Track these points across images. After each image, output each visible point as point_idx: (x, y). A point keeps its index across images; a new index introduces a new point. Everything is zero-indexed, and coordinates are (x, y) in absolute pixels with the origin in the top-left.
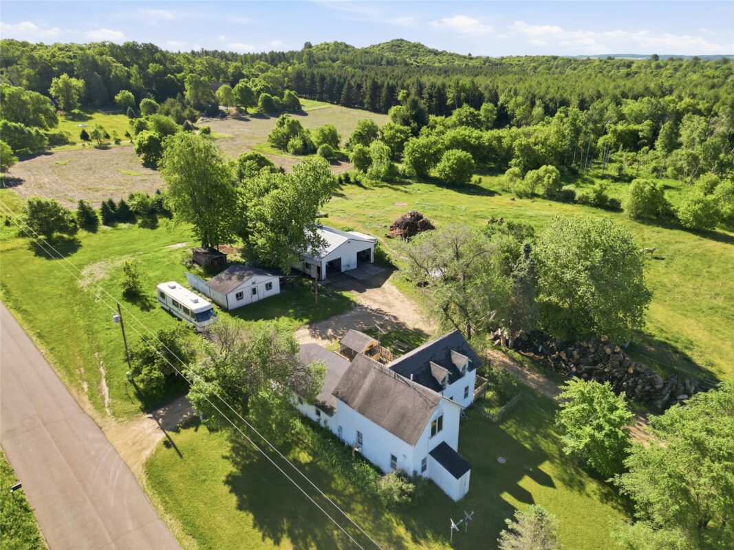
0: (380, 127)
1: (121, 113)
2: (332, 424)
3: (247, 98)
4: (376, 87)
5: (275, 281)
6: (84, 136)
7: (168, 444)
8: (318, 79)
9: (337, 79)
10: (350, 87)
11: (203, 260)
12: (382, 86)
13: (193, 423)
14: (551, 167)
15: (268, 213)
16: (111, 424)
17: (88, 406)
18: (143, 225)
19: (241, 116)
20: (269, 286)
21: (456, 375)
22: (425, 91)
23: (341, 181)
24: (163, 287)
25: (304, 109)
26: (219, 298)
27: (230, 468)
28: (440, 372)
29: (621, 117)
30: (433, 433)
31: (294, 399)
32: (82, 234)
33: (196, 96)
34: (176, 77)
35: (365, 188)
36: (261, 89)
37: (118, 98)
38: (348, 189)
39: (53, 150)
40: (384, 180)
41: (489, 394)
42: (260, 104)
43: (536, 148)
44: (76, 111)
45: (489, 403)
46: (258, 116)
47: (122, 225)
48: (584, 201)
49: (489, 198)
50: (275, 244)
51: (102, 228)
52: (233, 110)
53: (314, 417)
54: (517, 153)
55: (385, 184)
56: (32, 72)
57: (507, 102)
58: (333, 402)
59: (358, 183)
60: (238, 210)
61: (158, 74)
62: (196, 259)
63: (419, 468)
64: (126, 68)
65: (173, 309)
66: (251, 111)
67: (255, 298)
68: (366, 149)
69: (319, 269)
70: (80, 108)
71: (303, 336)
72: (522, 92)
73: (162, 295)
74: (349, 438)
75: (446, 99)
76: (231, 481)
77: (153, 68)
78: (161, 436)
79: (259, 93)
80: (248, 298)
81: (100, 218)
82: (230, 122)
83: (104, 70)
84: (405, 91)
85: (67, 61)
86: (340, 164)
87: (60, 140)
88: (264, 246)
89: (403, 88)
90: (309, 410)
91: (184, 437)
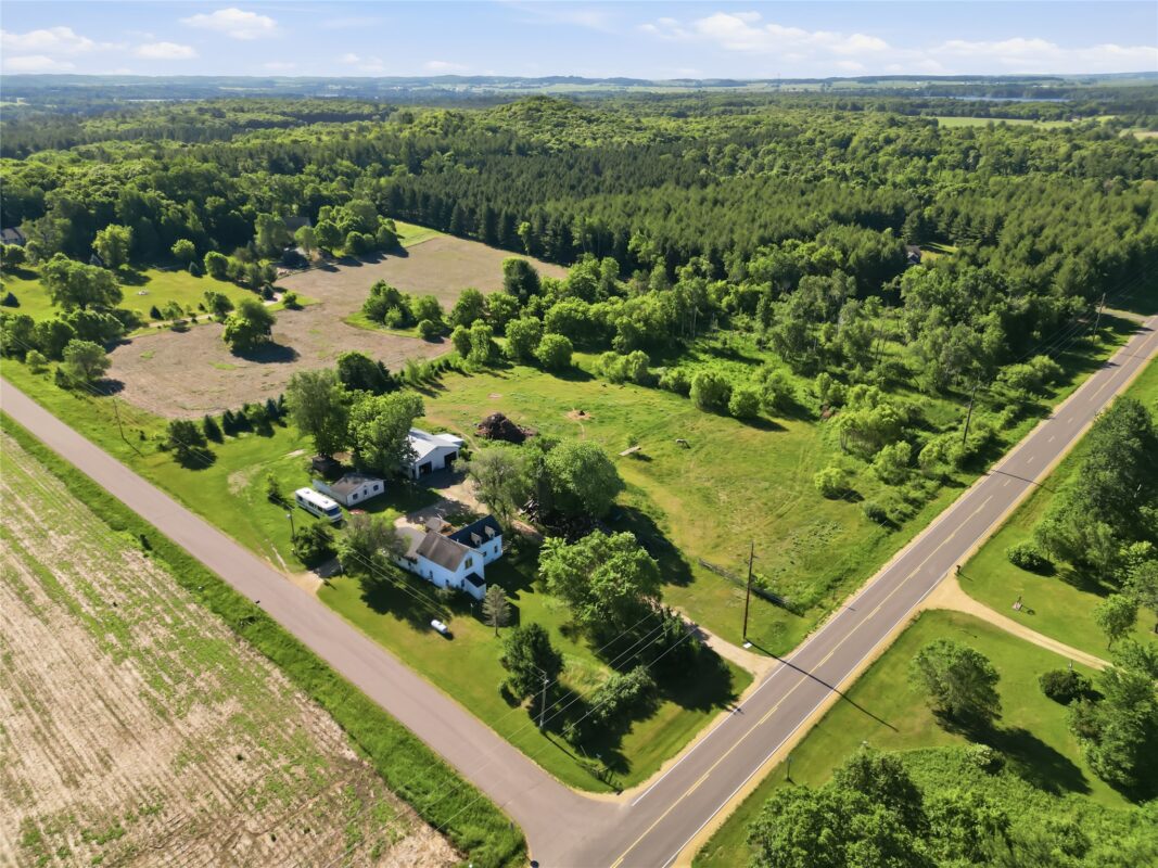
0: (486, 296)
1: (181, 268)
2: (416, 568)
3: (333, 237)
4: (492, 216)
5: (381, 483)
6: (156, 314)
7: (327, 584)
8: (419, 198)
9: (445, 199)
10: (461, 212)
11: (322, 467)
12: (500, 214)
13: (339, 573)
14: (640, 353)
15: (373, 435)
16: (292, 577)
17: (275, 568)
18: (261, 433)
19: (327, 264)
20: (376, 488)
21: (486, 539)
22: (549, 226)
23: (440, 368)
24: (301, 492)
25: (404, 244)
26: (341, 499)
27: (361, 593)
28: (476, 538)
29: (746, 275)
30: (467, 567)
31: (395, 558)
32: (211, 446)
33: (269, 240)
34: (240, 211)
35: (465, 375)
36: (349, 225)
37: (176, 248)
38: (449, 379)
39: (129, 337)
40: (485, 364)
41: (514, 551)
42: (348, 244)
43: (638, 325)
44: (124, 267)
45: (512, 556)
46: (346, 261)
47: (243, 435)
48: (666, 387)
49: (581, 384)
50: (380, 457)
51: (228, 438)
52: (315, 255)
53: (407, 567)
54: (619, 331)
55: (486, 368)
56: (67, 221)
57: (637, 246)
58: (417, 556)
59: (459, 370)
60: (350, 432)
61: (217, 209)
62: (315, 466)
63: (460, 584)
64: (180, 207)
65: (311, 509)
66: (338, 253)
67: (366, 497)
68: (467, 331)
69: (414, 472)
70: (129, 263)
71: (401, 522)
72: (655, 234)
73: (300, 498)
74: (426, 575)
75: (572, 239)
76: (364, 598)
77: (211, 202)
78: (321, 581)
79: (346, 231)
80: (361, 497)
81: (221, 428)
82: (315, 274)
83: (152, 210)
84: (527, 224)
85: (105, 199)
86: (442, 342)
87: (131, 322)
88: (370, 459)
89: (524, 219)
90: (404, 563)
91: (334, 581)
